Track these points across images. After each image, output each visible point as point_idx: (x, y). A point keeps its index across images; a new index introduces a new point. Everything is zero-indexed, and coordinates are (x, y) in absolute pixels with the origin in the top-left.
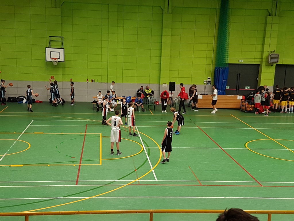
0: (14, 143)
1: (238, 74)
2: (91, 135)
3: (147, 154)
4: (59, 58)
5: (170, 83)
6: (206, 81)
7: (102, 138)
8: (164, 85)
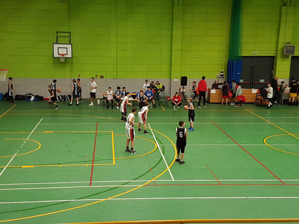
0: (24, 143)
1: (252, 67)
3: (161, 152)
4: (67, 54)
5: (182, 77)
6: (219, 74)
7: (114, 136)
8: (175, 80)
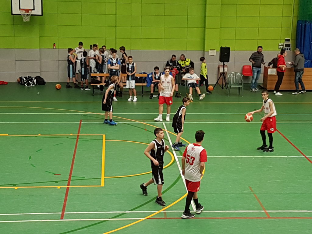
2: (87, 138)
3: (180, 168)
4: (34, 10)
5: (222, 49)
6: (282, 44)
7: (105, 143)
8: (211, 53)
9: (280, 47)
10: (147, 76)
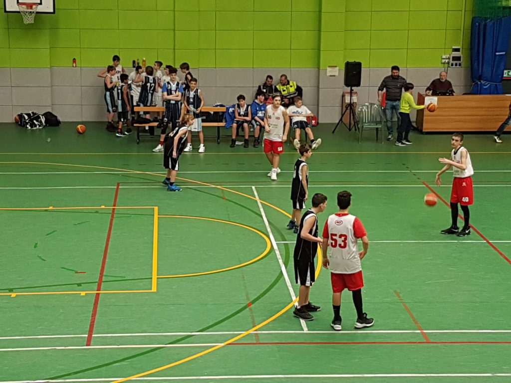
2: (129, 212)
3: (281, 261)
4: (41, 4)
6: (448, 56)
7: (158, 220)
8: (330, 72)
9: (444, 61)
10: (225, 110)
